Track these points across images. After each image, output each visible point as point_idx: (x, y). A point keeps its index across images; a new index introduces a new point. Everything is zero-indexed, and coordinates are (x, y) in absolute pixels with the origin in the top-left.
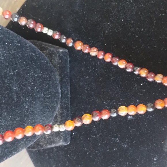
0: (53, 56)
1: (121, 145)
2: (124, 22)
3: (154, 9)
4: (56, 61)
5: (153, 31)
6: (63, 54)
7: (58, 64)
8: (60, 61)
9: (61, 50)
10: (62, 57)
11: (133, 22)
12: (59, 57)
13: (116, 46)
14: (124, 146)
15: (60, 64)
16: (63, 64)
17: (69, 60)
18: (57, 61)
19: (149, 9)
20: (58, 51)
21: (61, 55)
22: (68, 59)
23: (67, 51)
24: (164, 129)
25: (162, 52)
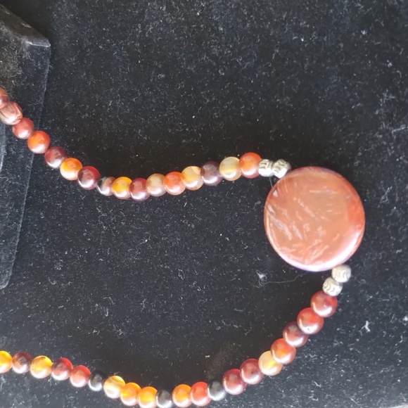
0: (4, 51)
1: (113, 327)
2: (201, 20)
3: (284, 16)
4: (8, 68)
5: (264, 73)
6: (33, 54)
7: (13, 79)
8: (20, 72)
9: (29, 40)
10: (27, 61)
11: (222, 29)
12: (20, 60)
13: (163, 76)
14: (119, 333)
15: (18, 78)
16: (27, 80)
17: (47, 71)
18: (12, 67)
19: (271, 9)
20: (19, 43)
21: (27, 55)
22: (45, 67)
23: (47, 46)
24: (220, 328)
25: (272, 138)
